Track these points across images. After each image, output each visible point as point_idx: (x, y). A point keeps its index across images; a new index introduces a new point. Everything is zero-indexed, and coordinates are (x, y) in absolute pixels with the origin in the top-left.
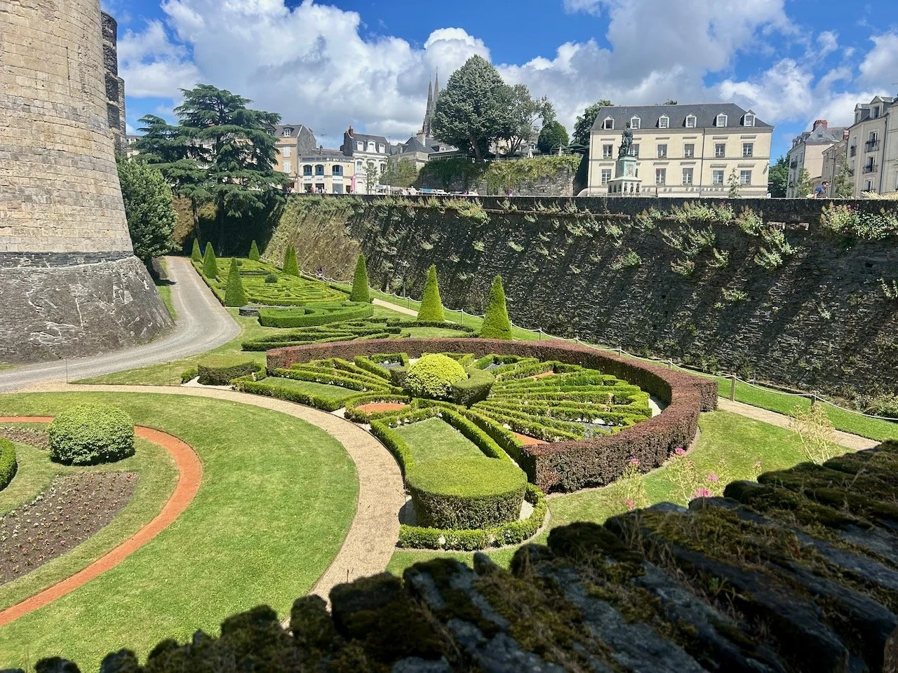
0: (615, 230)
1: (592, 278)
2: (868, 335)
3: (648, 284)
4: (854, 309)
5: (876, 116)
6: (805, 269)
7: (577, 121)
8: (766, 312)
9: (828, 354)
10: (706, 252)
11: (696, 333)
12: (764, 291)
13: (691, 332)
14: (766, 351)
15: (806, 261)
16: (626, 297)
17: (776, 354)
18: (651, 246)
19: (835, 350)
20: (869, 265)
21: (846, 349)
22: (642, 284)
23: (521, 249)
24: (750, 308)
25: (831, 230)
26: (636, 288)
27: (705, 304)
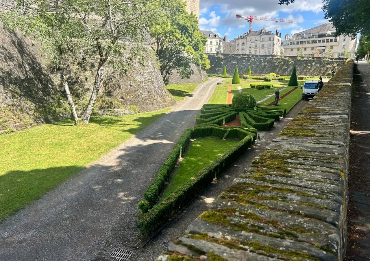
0: (262, 60)
1: (257, 67)
2: (303, 70)
5: (244, 38)
10: (280, 63)
12: (289, 67)
15: (294, 63)
16: (265, 69)
18: (270, 62)
19: (299, 72)
20: (302, 63)
22: (268, 67)
23: (236, 63)
24: (287, 69)
25: (298, 59)
26: (267, 68)
27: (280, 69)
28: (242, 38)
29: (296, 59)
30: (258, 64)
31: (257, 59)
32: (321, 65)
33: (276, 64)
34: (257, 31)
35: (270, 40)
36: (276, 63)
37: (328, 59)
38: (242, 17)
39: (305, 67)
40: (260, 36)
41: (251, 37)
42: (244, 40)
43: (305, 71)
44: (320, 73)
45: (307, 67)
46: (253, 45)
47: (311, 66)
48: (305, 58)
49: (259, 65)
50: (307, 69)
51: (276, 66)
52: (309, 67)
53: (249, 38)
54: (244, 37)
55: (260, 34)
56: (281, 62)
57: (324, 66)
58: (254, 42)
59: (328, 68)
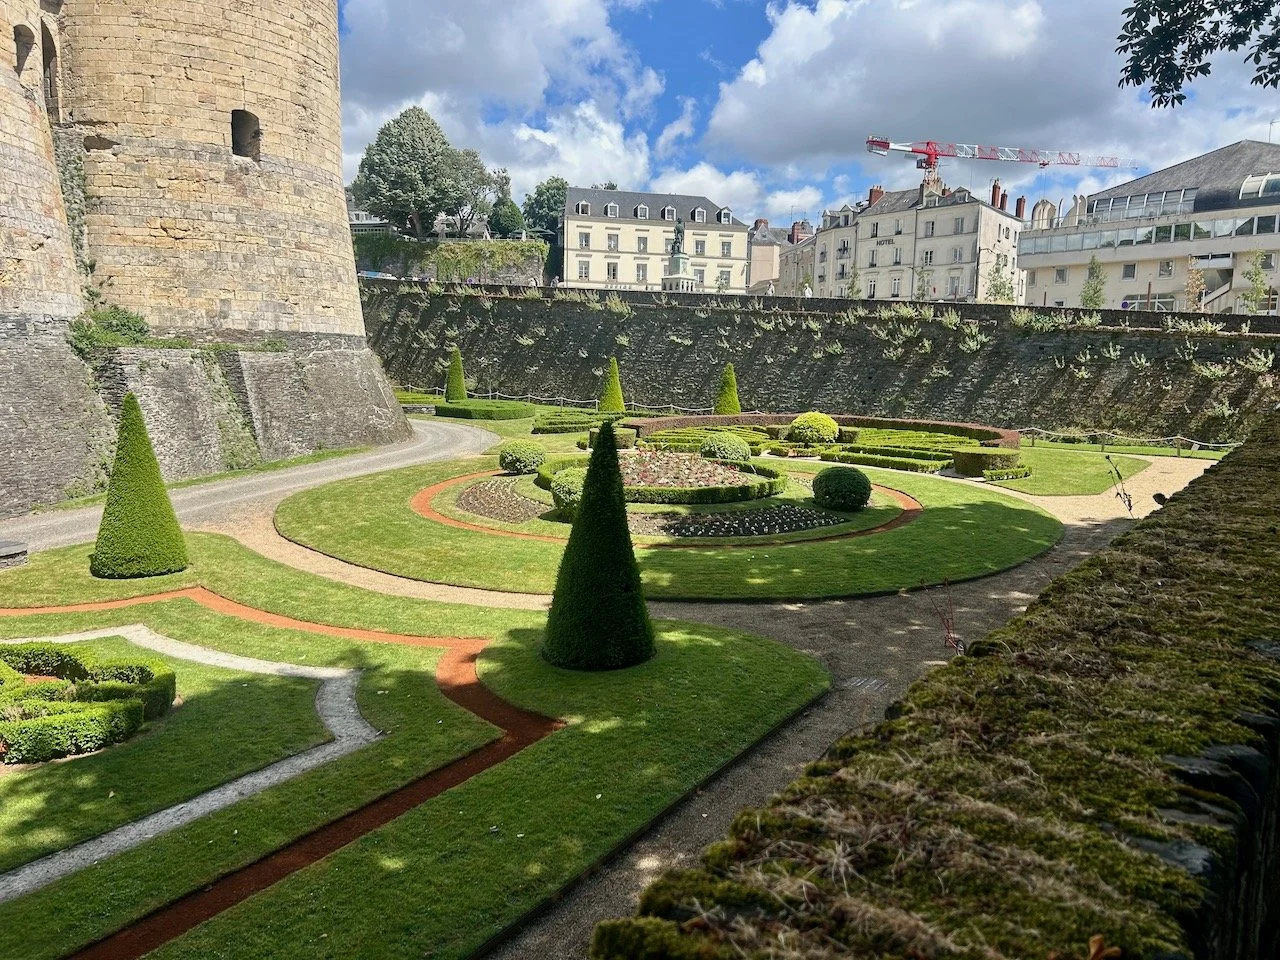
0: (814, 325)
1: (787, 367)
2: (1045, 392)
3: (852, 369)
4: (1034, 377)
6: (996, 352)
7: (525, 200)
8: (968, 383)
9: (1018, 407)
10: (909, 343)
11: (906, 403)
12: (965, 369)
13: (901, 403)
14: (970, 411)
15: (996, 346)
16: (830, 381)
17: (979, 412)
18: (856, 338)
19: (1024, 405)
20: (1042, 348)
21: (1031, 403)
22: (846, 369)
23: (688, 342)
24: (953, 381)
25: (1016, 326)
26: (841, 373)
27: (913, 381)
28: (838, 226)
29: (1006, 325)
30: (795, 350)
31: (791, 322)
32: (1159, 361)
33: (892, 354)
34: (904, 193)
35: (958, 231)
36: (887, 343)
37: (1209, 327)
38: (892, 146)
39: (1062, 371)
40: (913, 212)
41: (874, 219)
42: (846, 234)
43: (1056, 395)
44: (1154, 410)
45: (1072, 375)
46: (886, 254)
47: (1101, 365)
48: (1062, 320)
49: (799, 355)
50: (1073, 383)
51: (890, 361)
52: (1083, 374)
53: (866, 224)
54: (847, 217)
55: (913, 205)
56: (920, 338)
57: (1182, 369)
58: (890, 242)
59: (1206, 384)
